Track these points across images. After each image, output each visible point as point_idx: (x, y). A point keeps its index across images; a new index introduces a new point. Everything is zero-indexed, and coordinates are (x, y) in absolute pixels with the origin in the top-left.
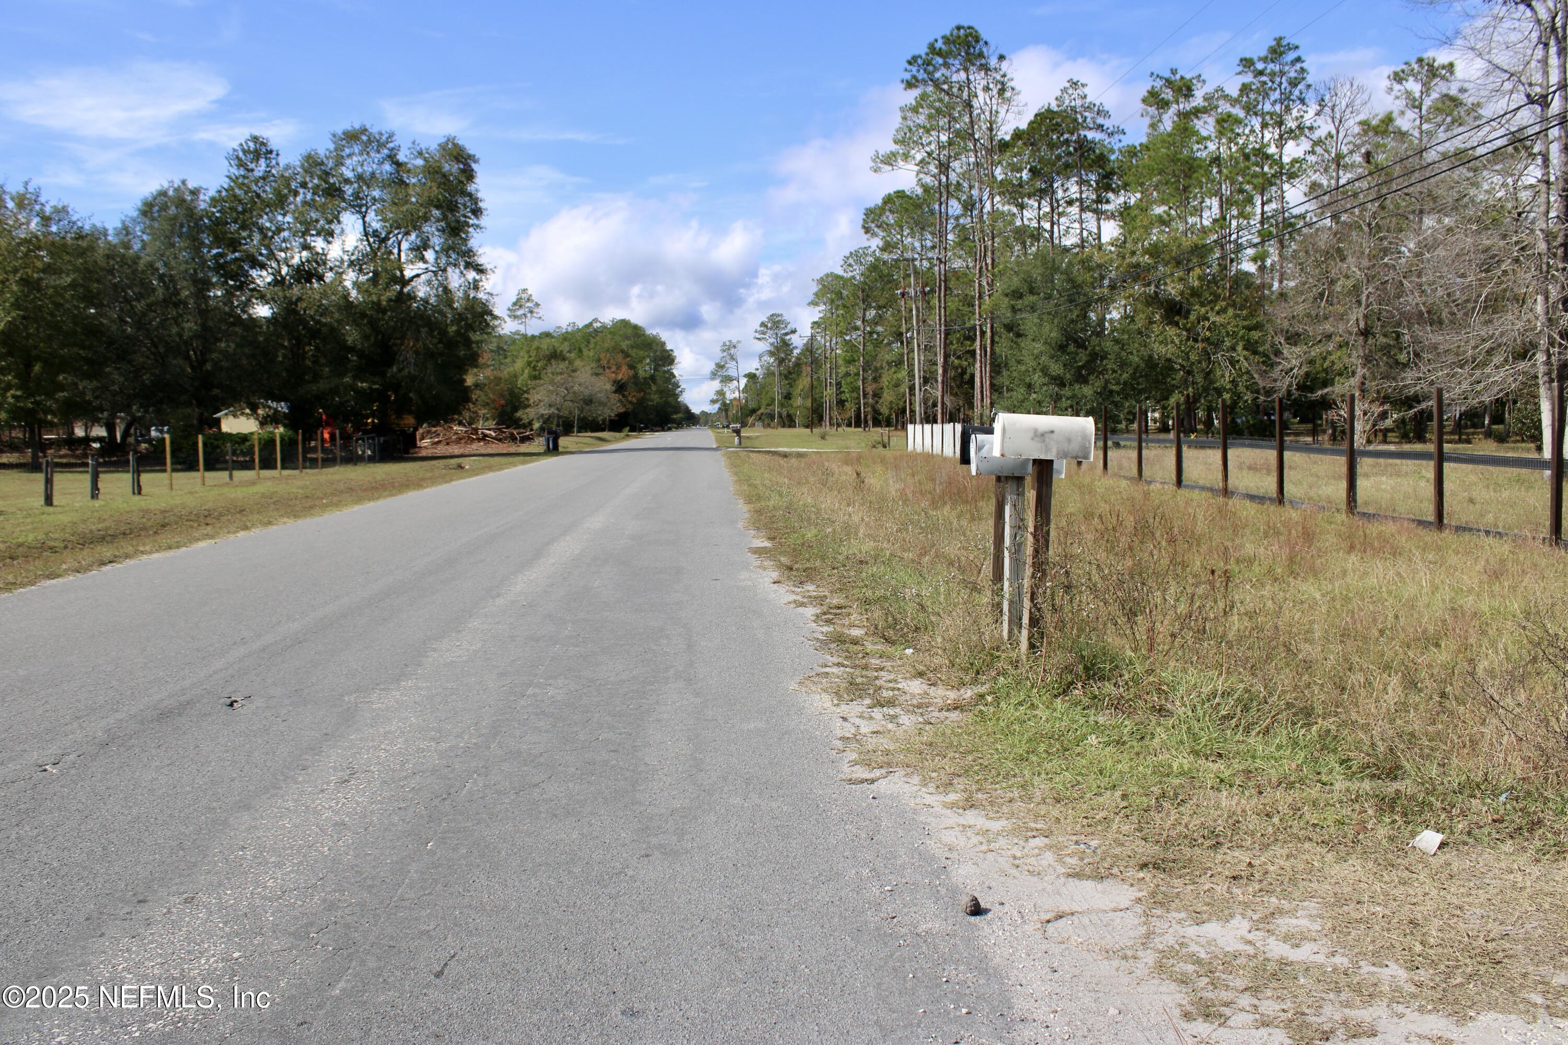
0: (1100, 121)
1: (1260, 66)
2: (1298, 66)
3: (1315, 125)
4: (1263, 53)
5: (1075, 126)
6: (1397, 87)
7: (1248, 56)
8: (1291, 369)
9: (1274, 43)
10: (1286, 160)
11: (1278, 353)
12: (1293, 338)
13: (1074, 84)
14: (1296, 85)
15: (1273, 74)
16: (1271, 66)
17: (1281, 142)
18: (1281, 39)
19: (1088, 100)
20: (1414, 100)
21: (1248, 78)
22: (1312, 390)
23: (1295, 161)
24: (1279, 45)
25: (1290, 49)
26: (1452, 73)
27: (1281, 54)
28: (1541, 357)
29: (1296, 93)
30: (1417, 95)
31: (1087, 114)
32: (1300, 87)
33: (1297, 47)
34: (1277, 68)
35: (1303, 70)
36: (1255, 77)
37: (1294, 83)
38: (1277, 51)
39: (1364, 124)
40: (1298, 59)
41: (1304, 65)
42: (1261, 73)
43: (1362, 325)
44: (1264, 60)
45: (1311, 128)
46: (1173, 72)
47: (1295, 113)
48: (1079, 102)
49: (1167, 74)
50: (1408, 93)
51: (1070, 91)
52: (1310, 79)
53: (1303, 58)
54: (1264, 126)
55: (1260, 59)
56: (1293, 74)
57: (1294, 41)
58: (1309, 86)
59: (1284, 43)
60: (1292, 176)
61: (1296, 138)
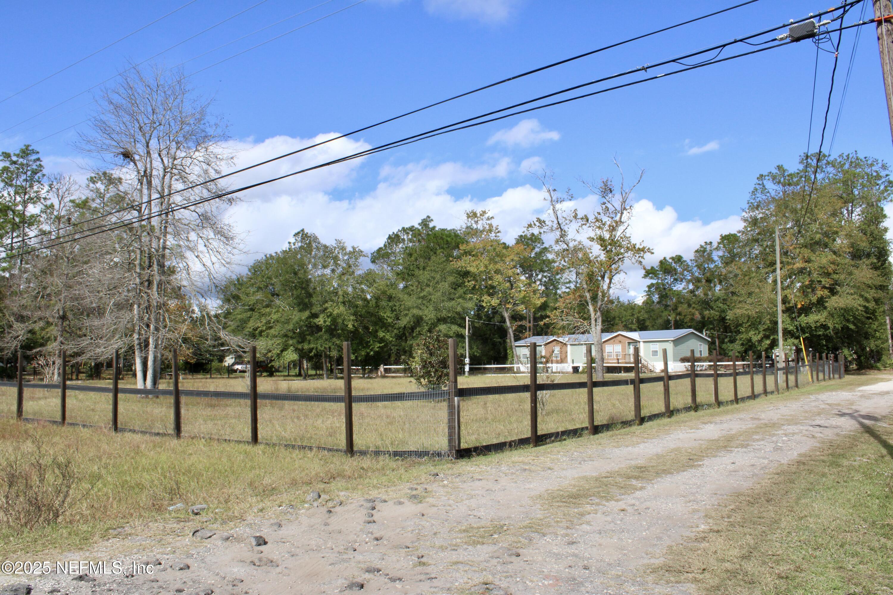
1: (14, 159)
2: (38, 163)
3: (48, 197)
4: (17, 152)
6: (92, 185)
7: (7, 152)
8: (18, 337)
9: (24, 148)
10: (28, 214)
11: (11, 327)
12: (21, 319)
14: (36, 173)
15: (22, 165)
16: (21, 160)
17: (25, 204)
18: (28, 146)
20: (101, 193)
21: (7, 164)
22: (30, 348)
23: (32, 216)
24: (27, 149)
25: (34, 153)
26: (121, 183)
27: (28, 155)
28: (136, 336)
29: (36, 177)
30: (102, 191)
32: (38, 175)
33: (38, 153)
34: (25, 162)
35: (41, 166)
36: (11, 164)
37: (35, 172)
38: (26, 152)
39: (72, 201)
40: (38, 159)
41: (41, 163)
42: (15, 163)
43: (61, 313)
44: (18, 156)
45: (45, 199)
47: (35, 188)
50: (98, 190)
52: (45, 171)
53: (41, 159)
54: (16, 193)
55: (15, 155)
56: (34, 167)
57: (36, 149)
58: (44, 175)
59: (30, 148)
60: (31, 224)
61: (34, 203)
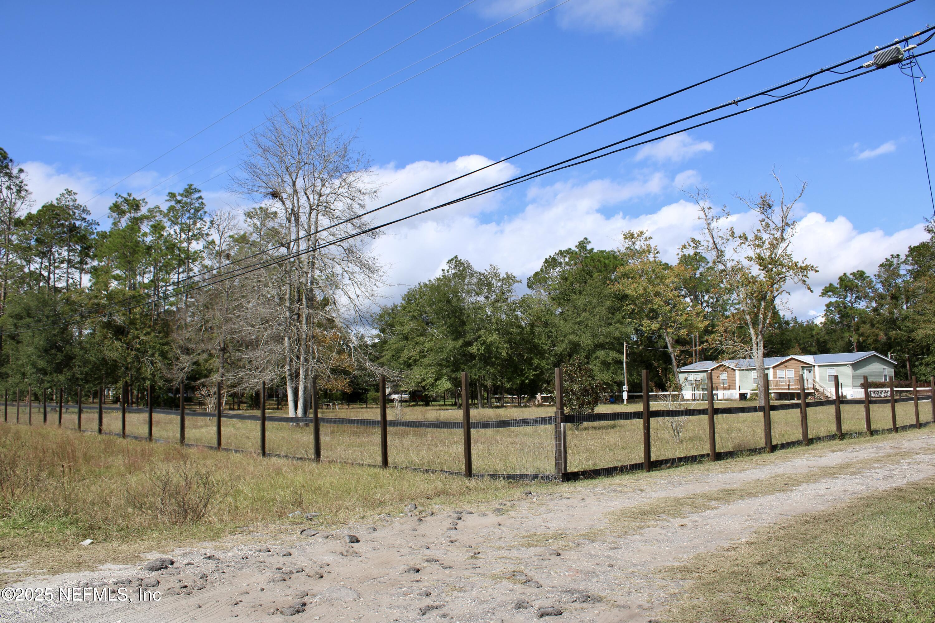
0: (84, 216)
1: (179, 198)
2: (200, 201)
3: (210, 233)
4: (181, 192)
5: (69, 216)
6: (249, 220)
7: (173, 192)
8: (184, 368)
9: (187, 187)
10: (192, 250)
11: (178, 359)
12: (187, 351)
13: (69, 192)
14: (198, 211)
15: (186, 203)
16: (185, 199)
17: (189, 240)
18: (191, 185)
19: (77, 203)
20: (258, 228)
21: (173, 203)
22: (196, 379)
23: (196, 252)
24: (190, 188)
25: (196, 191)
26: (276, 217)
27: (191, 193)
28: (287, 367)
29: (199, 214)
30: (259, 226)
31: (76, 211)
32: (200, 212)
33: (200, 191)
34: (188, 201)
35: (202, 203)
36: (176, 203)
37: (197, 210)
38: (189, 191)
39: (231, 237)
40: (200, 198)
41: (203, 201)
42: (179, 202)
43: (222, 345)
44: (182, 195)
45: (207, 235)
46: (130, 195)
47: (198, 225)
48: (71, 203)
49: (125, 196)
50: (255, 225)
51: (66, 196)
52: (206, 209)
53: (203, 197)
54: (182, 230)
55: (179, 194)
56: (197, 205)
57: (199, 188)
58: (205, 212)
59: (193, 187)
60: (194, 260)
61: (197, 239)
